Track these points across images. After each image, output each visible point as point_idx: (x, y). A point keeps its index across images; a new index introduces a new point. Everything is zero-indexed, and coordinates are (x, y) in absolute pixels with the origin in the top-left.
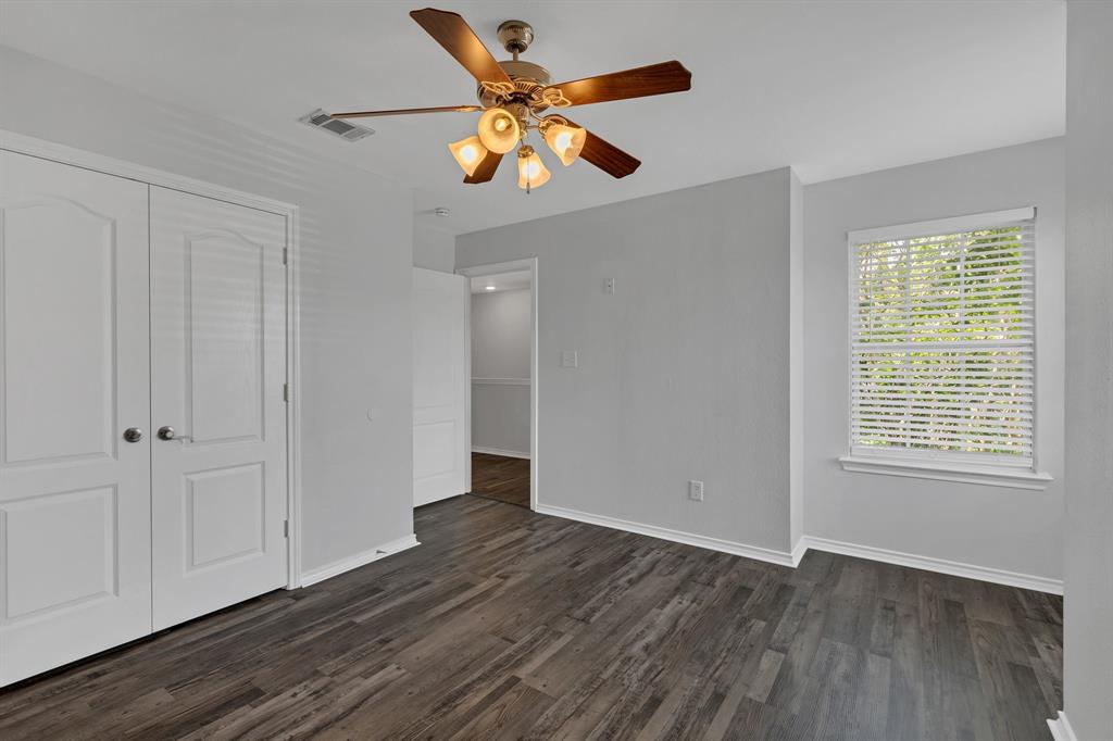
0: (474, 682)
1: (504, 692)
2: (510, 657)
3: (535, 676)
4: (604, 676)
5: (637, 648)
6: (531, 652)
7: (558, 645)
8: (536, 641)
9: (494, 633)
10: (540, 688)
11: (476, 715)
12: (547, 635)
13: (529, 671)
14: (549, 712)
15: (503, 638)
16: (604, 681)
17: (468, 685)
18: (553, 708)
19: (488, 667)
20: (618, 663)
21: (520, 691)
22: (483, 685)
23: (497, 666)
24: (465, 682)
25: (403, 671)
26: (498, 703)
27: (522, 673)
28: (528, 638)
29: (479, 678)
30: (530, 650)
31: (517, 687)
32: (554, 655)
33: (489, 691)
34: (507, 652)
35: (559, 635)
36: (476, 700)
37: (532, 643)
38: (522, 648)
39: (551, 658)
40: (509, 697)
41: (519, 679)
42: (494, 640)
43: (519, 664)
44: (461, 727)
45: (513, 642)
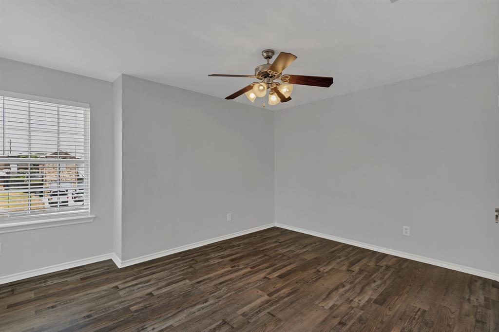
0: (286, 297)
1: (274, 292)
2: (271, 305)
3: (261, 296)
4: (234, 292)
5: (211, 301)
6: (260, 307)
7: (246, 309)
8: (257, 312)
9: (280, 320)
10: (260, 291)
11: (283, 286)
12: (250, 315)
13: (263, 298)
14: (258, 284)
15: (274, 316)
16: (234, 291)
17: (289, 296)
18: (257, 285)
19: (281, 302)
20: (224, 297)
21: (268, 291)
22: (282, 295)
23: (277, 302)
24: (290, 297)
25: (320, 305)
26: (276, 289)
27: (266, 298)
28: (261, 315)
29: (284, 298)
30: (261, 308)
31: (268, 293)
32: (250, 303)
33: (280, 293)
34: (272, 308)
35: (244, 315)
36: (284, 290)
37: (259, 311)
38: (265, 309)
39: (251, 303)
40: (272, 290)
41: (267, 295)
42: (280, 316)
43: (267, 302)
44: (288, 283)
45: (268, 313)
